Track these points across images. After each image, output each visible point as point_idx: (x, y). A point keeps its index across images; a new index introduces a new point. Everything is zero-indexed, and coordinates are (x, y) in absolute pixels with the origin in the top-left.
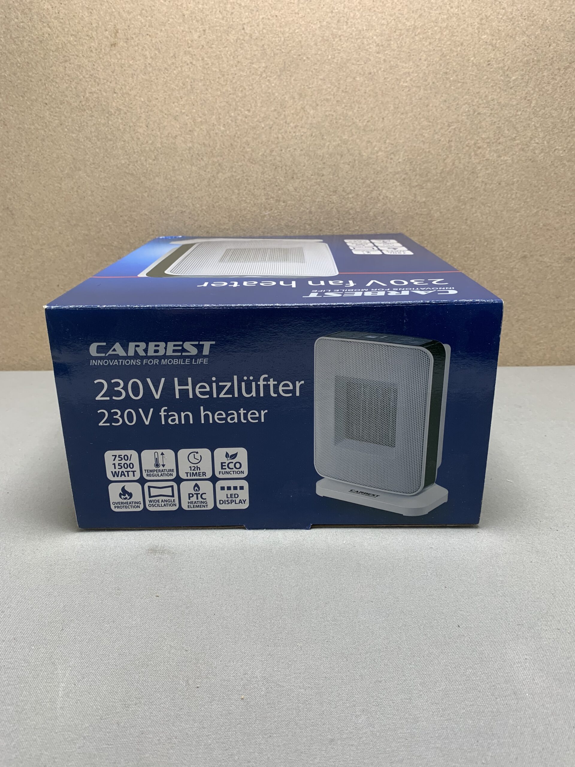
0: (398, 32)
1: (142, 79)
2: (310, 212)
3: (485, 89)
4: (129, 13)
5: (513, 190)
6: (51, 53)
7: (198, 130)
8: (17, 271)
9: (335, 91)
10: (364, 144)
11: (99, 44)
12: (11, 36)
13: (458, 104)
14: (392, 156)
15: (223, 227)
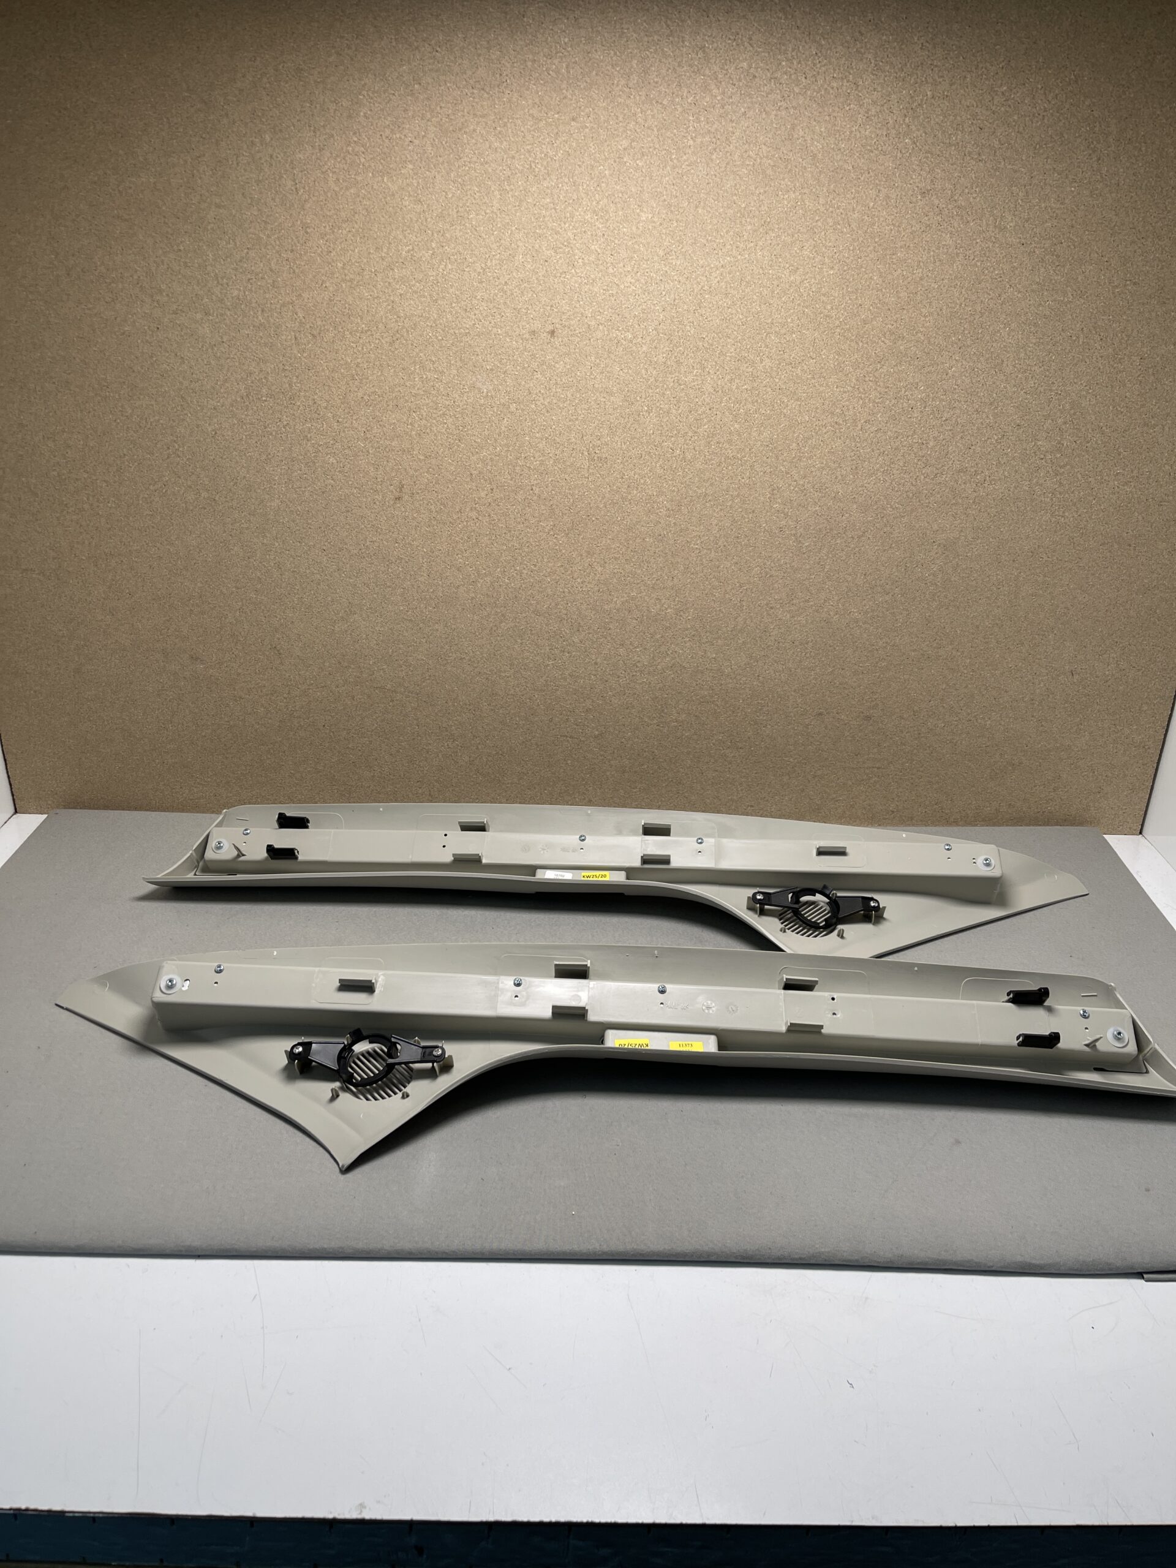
0: (688, 499)
1: (426, 531)
2: (596, 663)
3: (778, 554)
4: (416, 471)
5: (806, 648)
6: (333, 503)
7: (482, 581)
8: (280, 710)
9: (624, 550)
10: (653, 601)
11: (383, 497)
12: (293, 486)
13: (750, 566)
14: (682, 613)
15: (503, 674)
